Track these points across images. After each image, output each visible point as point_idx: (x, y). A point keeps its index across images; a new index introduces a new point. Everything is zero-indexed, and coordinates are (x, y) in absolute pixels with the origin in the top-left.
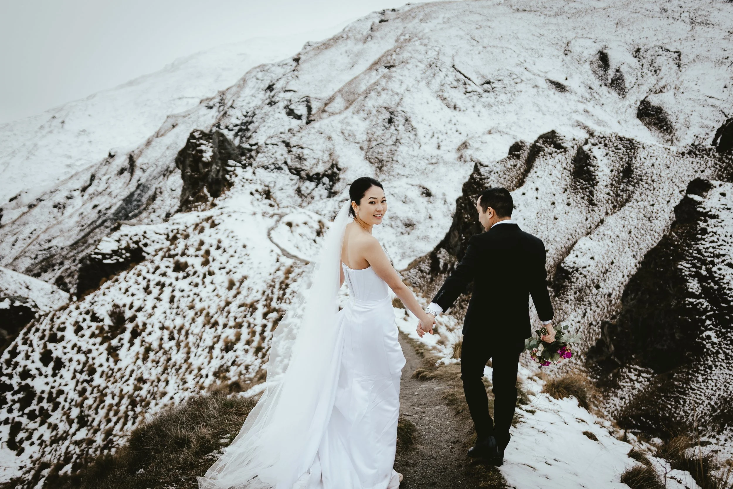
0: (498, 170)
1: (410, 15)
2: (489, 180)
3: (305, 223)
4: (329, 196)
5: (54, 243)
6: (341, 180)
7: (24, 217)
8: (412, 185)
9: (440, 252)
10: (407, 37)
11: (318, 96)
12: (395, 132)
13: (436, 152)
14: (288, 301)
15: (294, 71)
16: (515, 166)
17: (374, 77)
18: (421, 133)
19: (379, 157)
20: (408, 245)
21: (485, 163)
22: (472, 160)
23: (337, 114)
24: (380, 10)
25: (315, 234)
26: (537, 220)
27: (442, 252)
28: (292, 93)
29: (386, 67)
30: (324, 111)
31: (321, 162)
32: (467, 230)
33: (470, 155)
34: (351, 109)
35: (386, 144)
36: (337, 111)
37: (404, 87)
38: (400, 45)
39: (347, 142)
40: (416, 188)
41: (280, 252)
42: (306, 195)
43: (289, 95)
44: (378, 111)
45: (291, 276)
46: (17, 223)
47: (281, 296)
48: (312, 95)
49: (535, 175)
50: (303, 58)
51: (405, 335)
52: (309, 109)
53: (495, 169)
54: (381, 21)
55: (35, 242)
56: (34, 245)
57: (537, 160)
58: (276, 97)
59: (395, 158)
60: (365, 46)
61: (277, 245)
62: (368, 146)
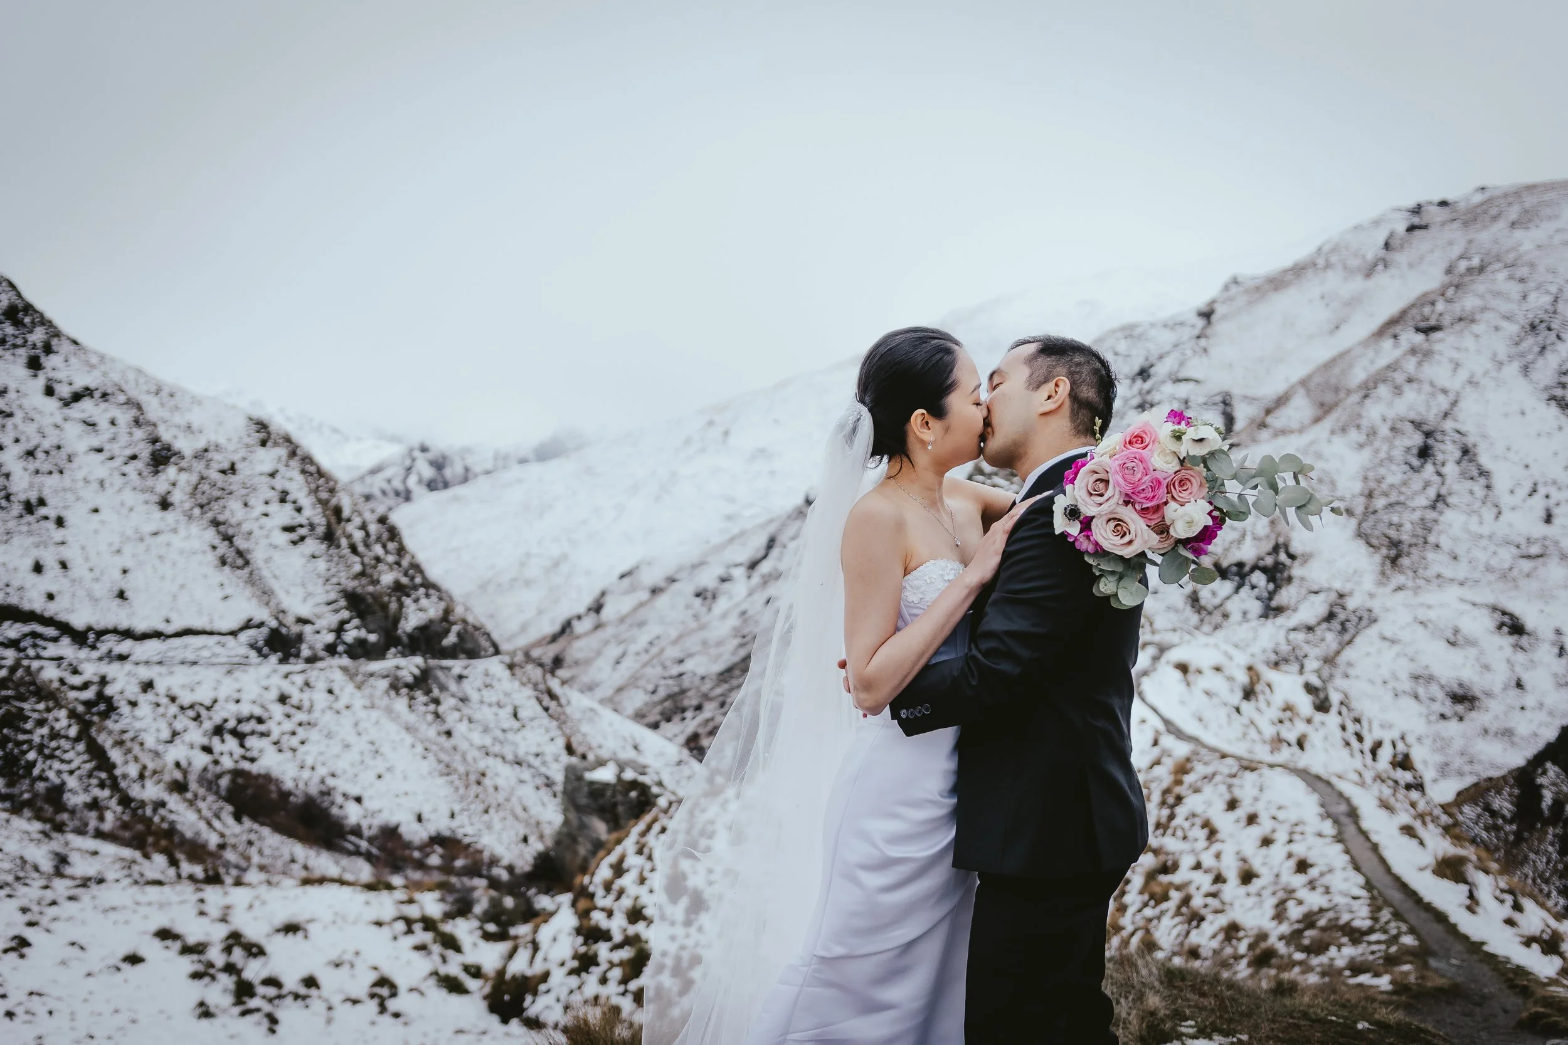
1: (1485, 212)
3: (1218, 669)
4: (1265, 616)
5: (688, 666)
6: (1295, 582)
7: (641, 612)
8: (1474, 605)
9: (1545, 772)
10: (1476, 262)
11: (1251, 392)
12: (1436, 479)
13: (1540, 530)
14: (1179, 833)
15: (1198, 337)
17: (1388, 351)
18: (1502, 483)
19: (1393, 533)
20: (1458, 744)
23: (1292, 432)
24: (1411, 203)
25: (1239, 694)
27: (1551, 773)
28: (1191, 385)
29: (1418, 330)
30: (1263, 425)
31: (1248, 538)
34: (1328, 423)
35: (1412, 504)
36: (1295, 425)
37: (1463, 375)
38: (1456, 281)
40: (1486, 611)
41: (1161, 726)
42: (1210, 607)
43: (1183, 390)
44: (1393, 429)
45: (1188, 779)
46: (629, 621)
47: (1164, 820)
48: (1236, 391)
50: (1220, 310)
51: (1474, 943)
52: (1229, 420)
54: (1411, 229)
55: (655, 661)
56: (654, 667)
58: (1154, 393)
59: (1432, 539)
60: (1371, 283)
61: (1155, 710)
62: (1366, 508)
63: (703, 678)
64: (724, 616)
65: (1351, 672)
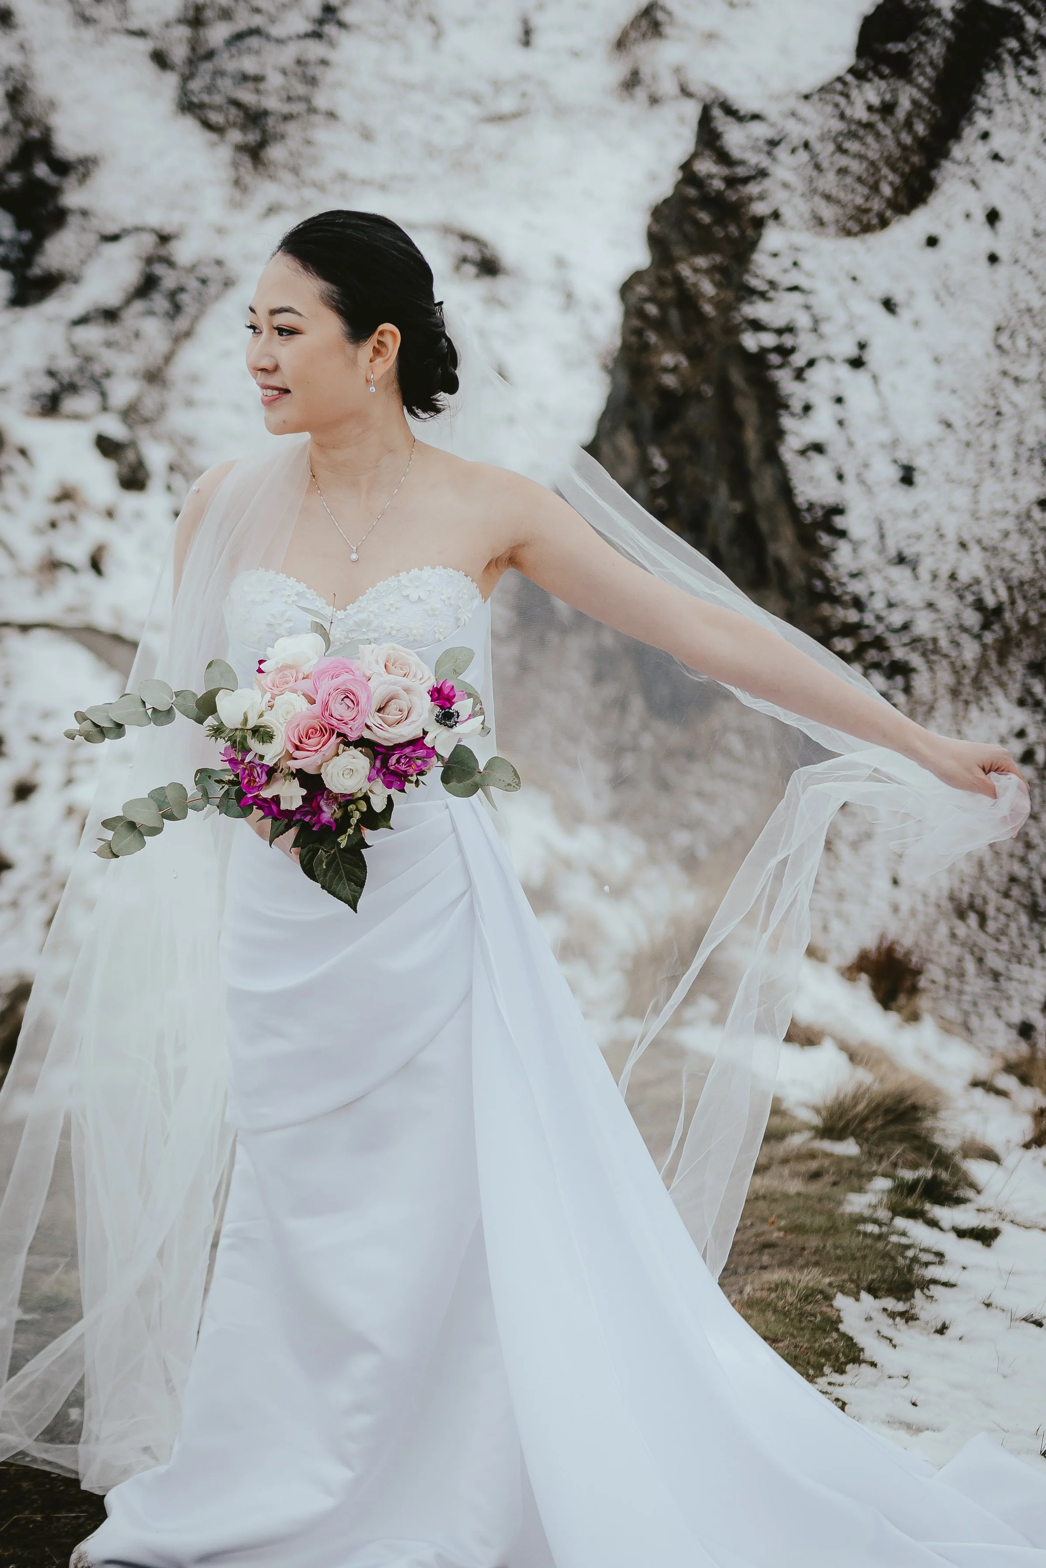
0: (811, 133)
2: (767, 183)
4: (19, 300)
6: (74, 221)
13: (515, 61)
16: (887, 109)
19: (246, 96)
21: (746, 103)
22: (686, 92)
26: (996, 363)
32: (676, 429)
33: (678, 70)
35: (276, 31)
39: (88, 34)
49: (980, 151)
53: (796, 131)
57: (991, 78)
59: (321, 101)
62: (193, 49)
65: (200, 393)
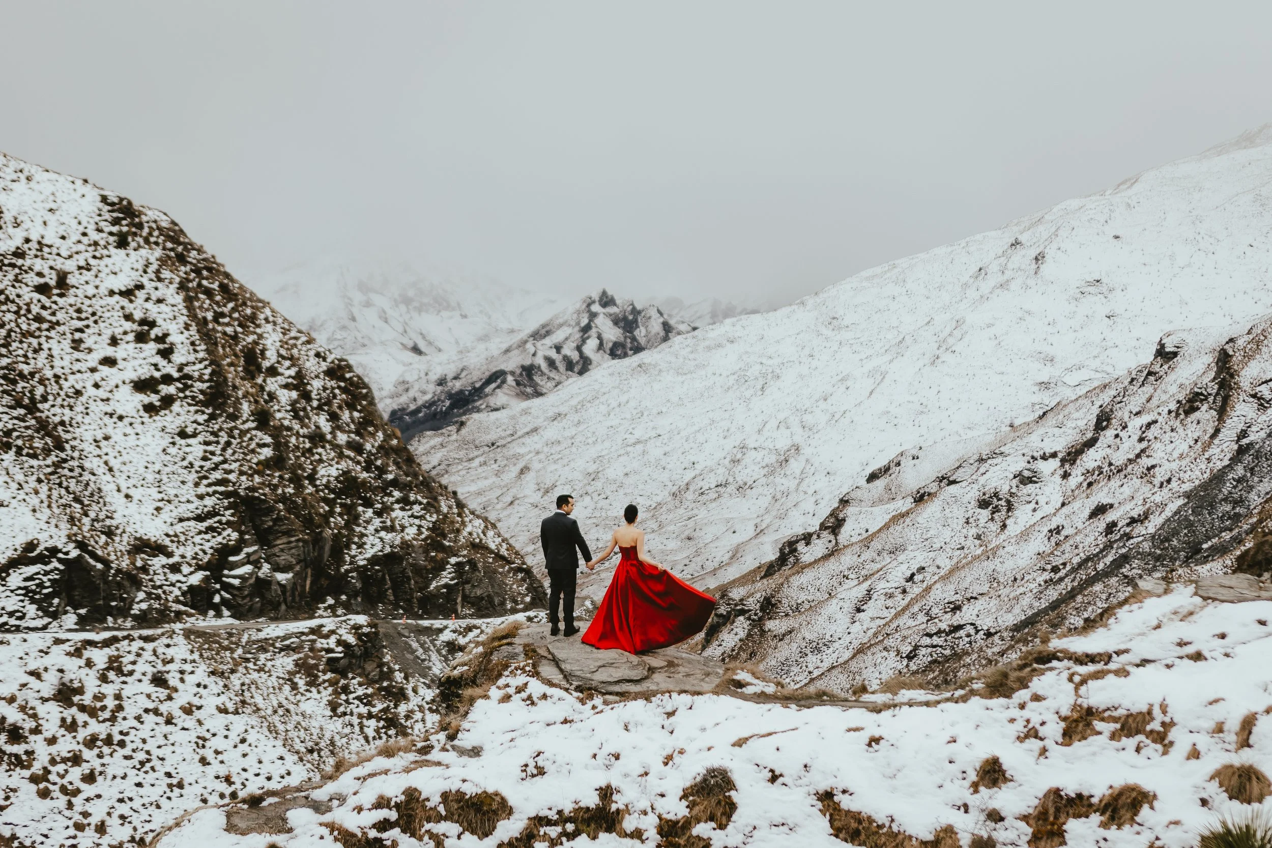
5: (967, 614)
7: (896, 529)
46: (876, 544)
55: (916, 608)
56: (914, 616)
63: (989, 634)
64: (1025, 535)
